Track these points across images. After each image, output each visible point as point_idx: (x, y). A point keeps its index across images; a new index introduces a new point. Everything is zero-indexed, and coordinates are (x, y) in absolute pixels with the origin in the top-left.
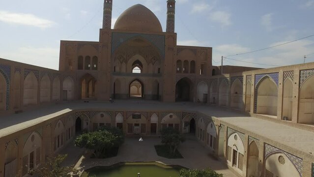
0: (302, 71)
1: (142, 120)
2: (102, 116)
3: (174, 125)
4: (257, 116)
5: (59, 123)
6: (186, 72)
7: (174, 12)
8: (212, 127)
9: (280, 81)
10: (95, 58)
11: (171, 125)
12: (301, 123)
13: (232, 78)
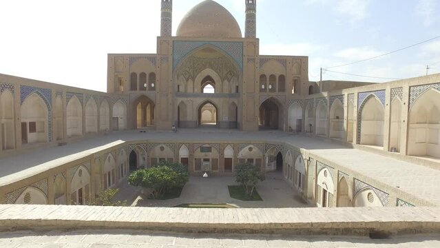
0: (412, 88)
1: (213, 154)
2: (162, 149)
3: (255, 161)
4: (359, 148)
5: (109, 157)
6: (273, 90)
7: (254, 10)
8: (300, 161)
9: (387, 101)
10: (152, 75)
11: (251, 160)
12: (411, 154)
13: (332, 98)
